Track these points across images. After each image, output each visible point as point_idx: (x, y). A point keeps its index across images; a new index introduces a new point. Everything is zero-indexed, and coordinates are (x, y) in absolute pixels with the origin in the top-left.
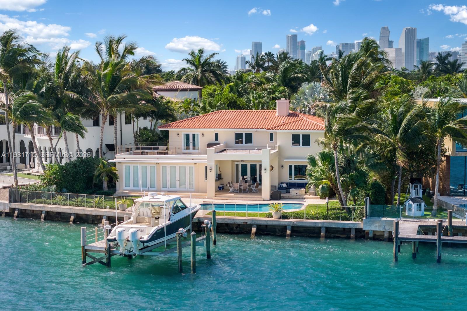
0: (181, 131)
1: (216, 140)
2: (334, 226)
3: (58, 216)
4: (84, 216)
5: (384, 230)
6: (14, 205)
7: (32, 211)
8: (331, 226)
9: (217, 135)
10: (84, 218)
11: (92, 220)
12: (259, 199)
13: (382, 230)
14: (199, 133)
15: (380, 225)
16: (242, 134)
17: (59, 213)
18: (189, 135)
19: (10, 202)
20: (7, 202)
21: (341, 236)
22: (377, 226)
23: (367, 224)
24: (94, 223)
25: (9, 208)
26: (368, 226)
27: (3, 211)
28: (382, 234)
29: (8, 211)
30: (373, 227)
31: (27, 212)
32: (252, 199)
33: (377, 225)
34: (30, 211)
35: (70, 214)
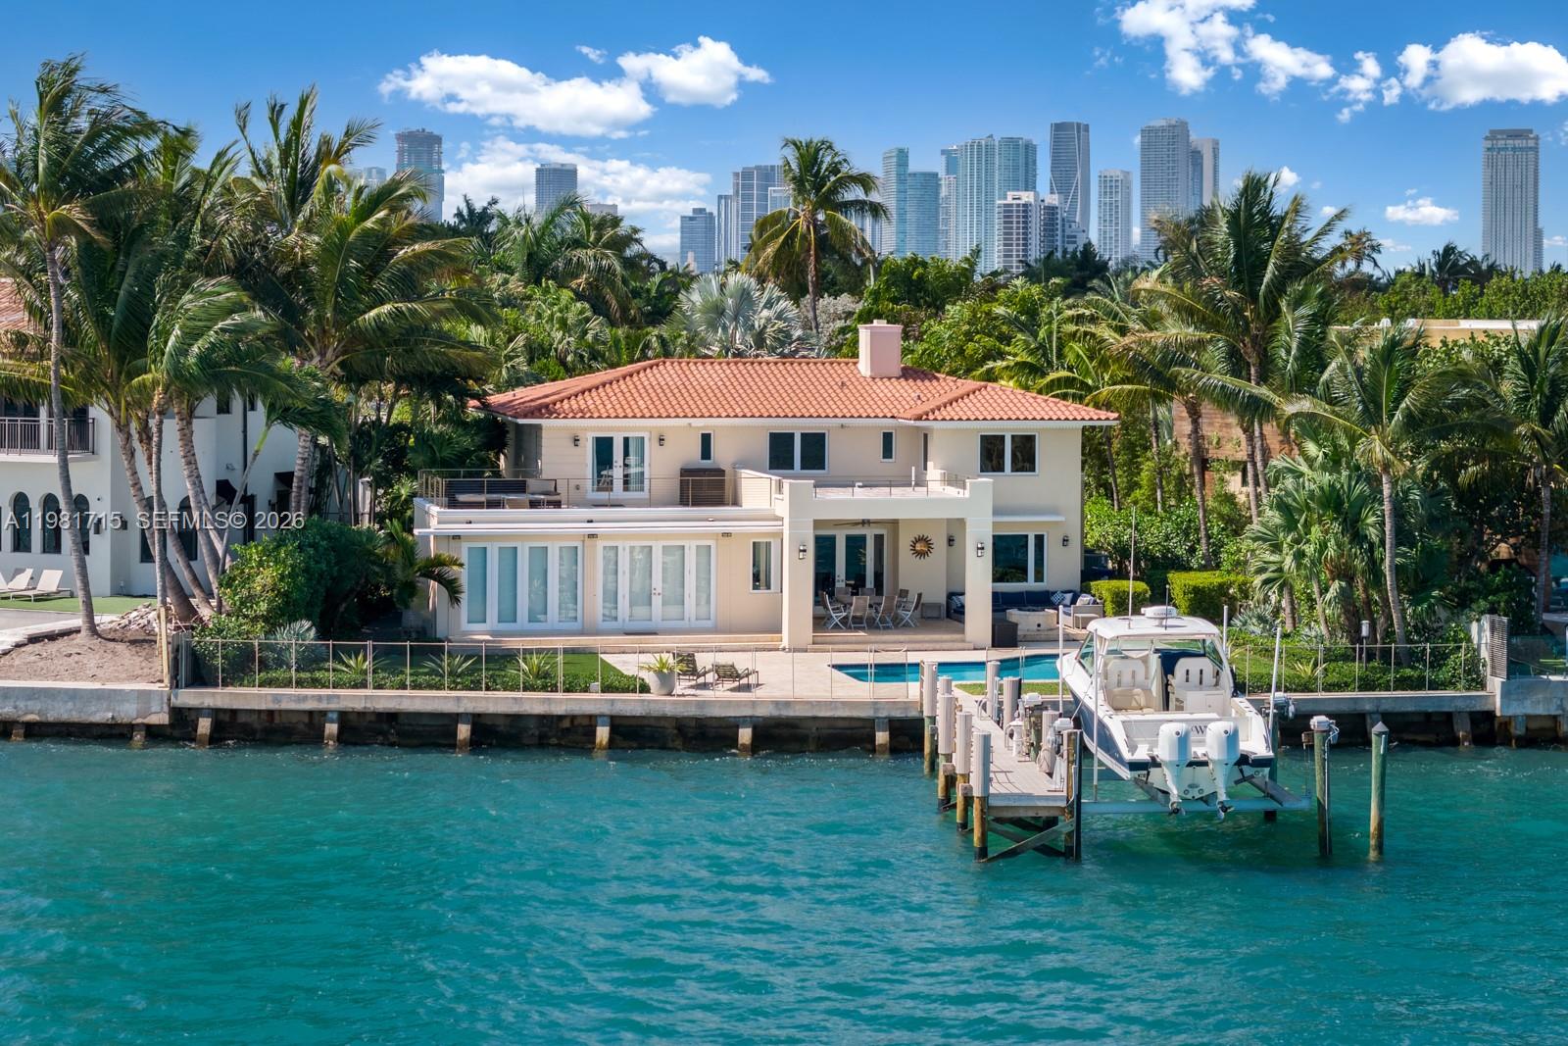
0: (586, 429)
1: (703, 458)
2: (1410, 709)
3: (385, 727)
4: (500, 722)
5: (1559, 712)
6: (189, 697)
7: (264, 717)
8: (1403, 709)
9: (706, 439)
10: (502, 728)
11: (537, 733)
12: (960, 645)
13: (1553, 712)
14: (646, 435)
15: (1548, 696)
16: (791, 436)
17: (392, 717)
18: (610, 440)
19: (176, 684)
20: (164, 687)
21: (1420, 738)
22: (1539, 702)
23: (1513, 697)
24: (549, 744)
25: (166, 709)
26: (1515, 704)
27: (139, 721)
28: (1549, 724)
29: (161, 718)
30: (1528, 703)
31: (242, 719)
32: (938, 646)
33: (1540, 696)
34: (255, 717)
35: (455, 718)
